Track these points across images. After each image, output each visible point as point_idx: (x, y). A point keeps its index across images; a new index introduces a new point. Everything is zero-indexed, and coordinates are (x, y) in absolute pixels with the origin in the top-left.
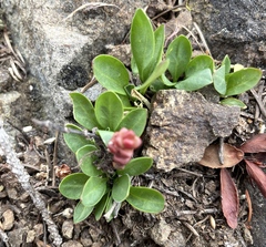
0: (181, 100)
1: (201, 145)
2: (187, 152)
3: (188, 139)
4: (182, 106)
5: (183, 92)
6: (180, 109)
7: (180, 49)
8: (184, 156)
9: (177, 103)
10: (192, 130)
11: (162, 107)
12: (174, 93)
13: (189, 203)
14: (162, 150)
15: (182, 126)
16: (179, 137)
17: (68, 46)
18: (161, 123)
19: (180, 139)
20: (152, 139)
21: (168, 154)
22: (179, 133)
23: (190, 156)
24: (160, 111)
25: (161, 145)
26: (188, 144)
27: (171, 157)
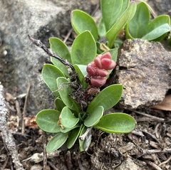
0: (144, 47)
1: (162, 87)
2: (151, 92)
3: (151, 81)
4: (145, 52)
5: (146, 41)
6: (143, 54)
7: (140, 15)
8: (148, 95)
9: (141, 49)
10: (155, 73)
11: (129, 51)
12: (138, 42)
13: (153, 144)
14: (129, 89)
15: (146, 68)
16: (143, 78)
17: (46, 12)
18: (128, 65)
19: (144, 80)
20: (120, 78)
21: (134, 93)
22: (144, 74)
23: (154, 95)
24: (127, 54)
25: (128, 84)
26: (152, 85)
27: (137, 95)
